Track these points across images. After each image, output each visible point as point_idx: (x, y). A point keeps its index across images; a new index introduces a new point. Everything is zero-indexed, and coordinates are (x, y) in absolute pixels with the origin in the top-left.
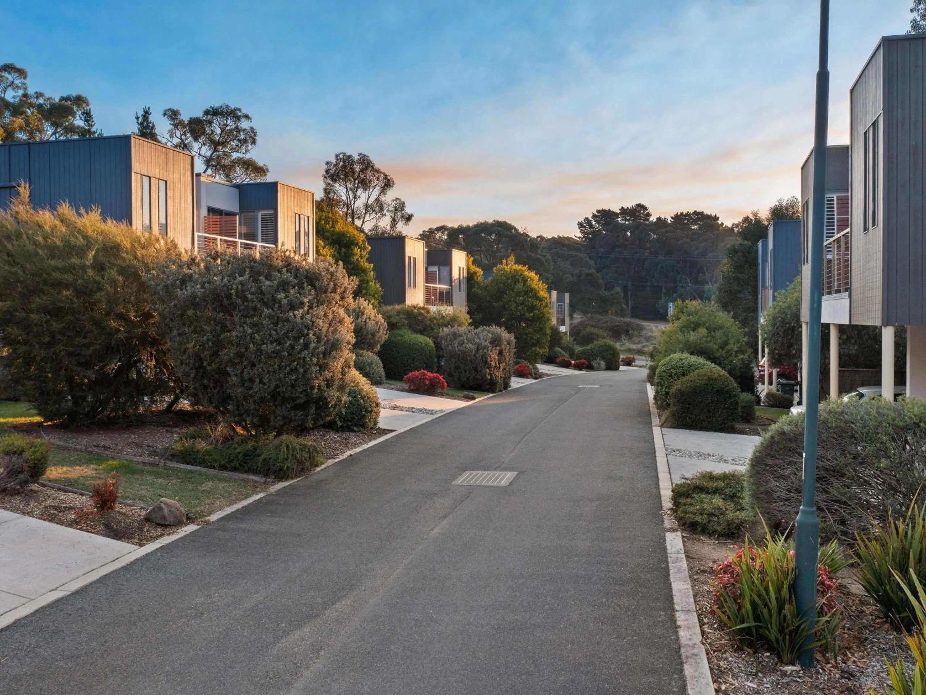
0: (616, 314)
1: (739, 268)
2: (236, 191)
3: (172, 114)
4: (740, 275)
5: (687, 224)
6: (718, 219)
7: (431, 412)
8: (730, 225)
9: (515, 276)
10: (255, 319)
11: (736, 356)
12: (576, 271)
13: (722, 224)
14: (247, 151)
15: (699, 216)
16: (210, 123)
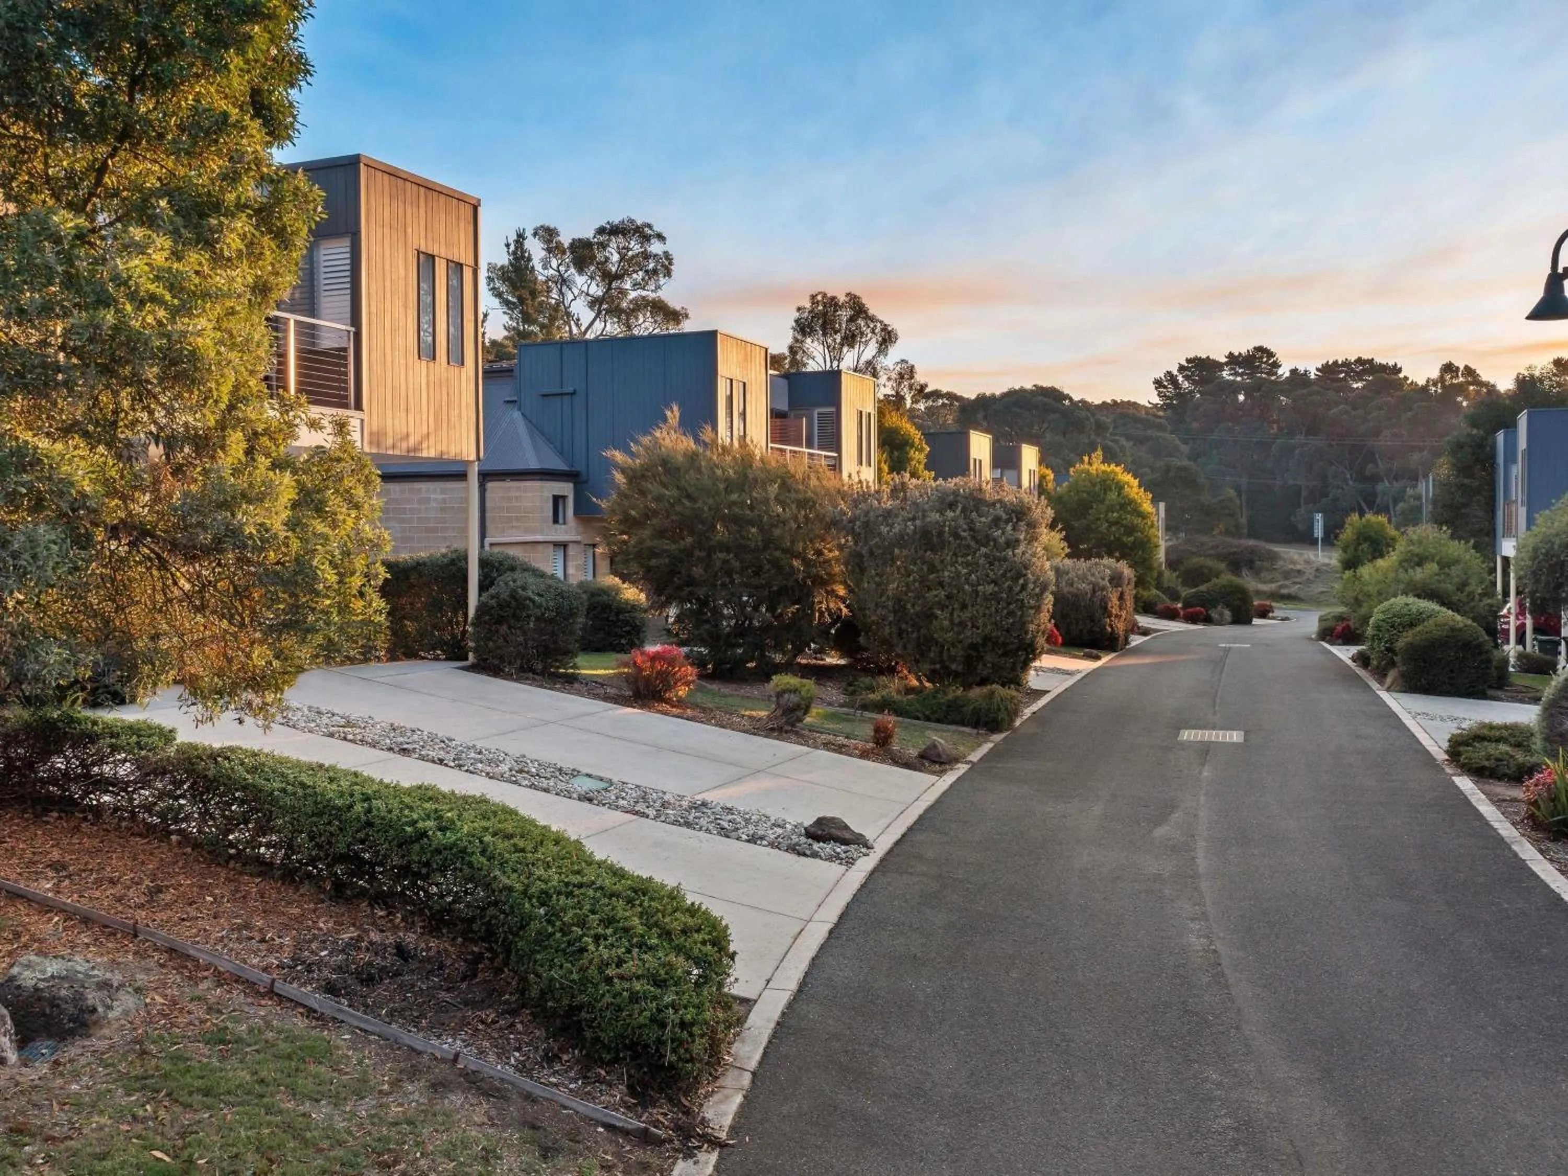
0: (1227, 533)
1: (1463, 470)
2: (784, 382)
3: (548, 234)
4: (1466, 481)
5: (1344, 379)
6: (1400, 370)
7: (1070, 673)
8: (1421, 382)
9: (1105, 481)
10: (970, 558)
11: (1480, 601)
12: (1160, 464)
13: (1406, 378)
14: (658, 287)
15: (1366, 367)
16: (603, 246)
